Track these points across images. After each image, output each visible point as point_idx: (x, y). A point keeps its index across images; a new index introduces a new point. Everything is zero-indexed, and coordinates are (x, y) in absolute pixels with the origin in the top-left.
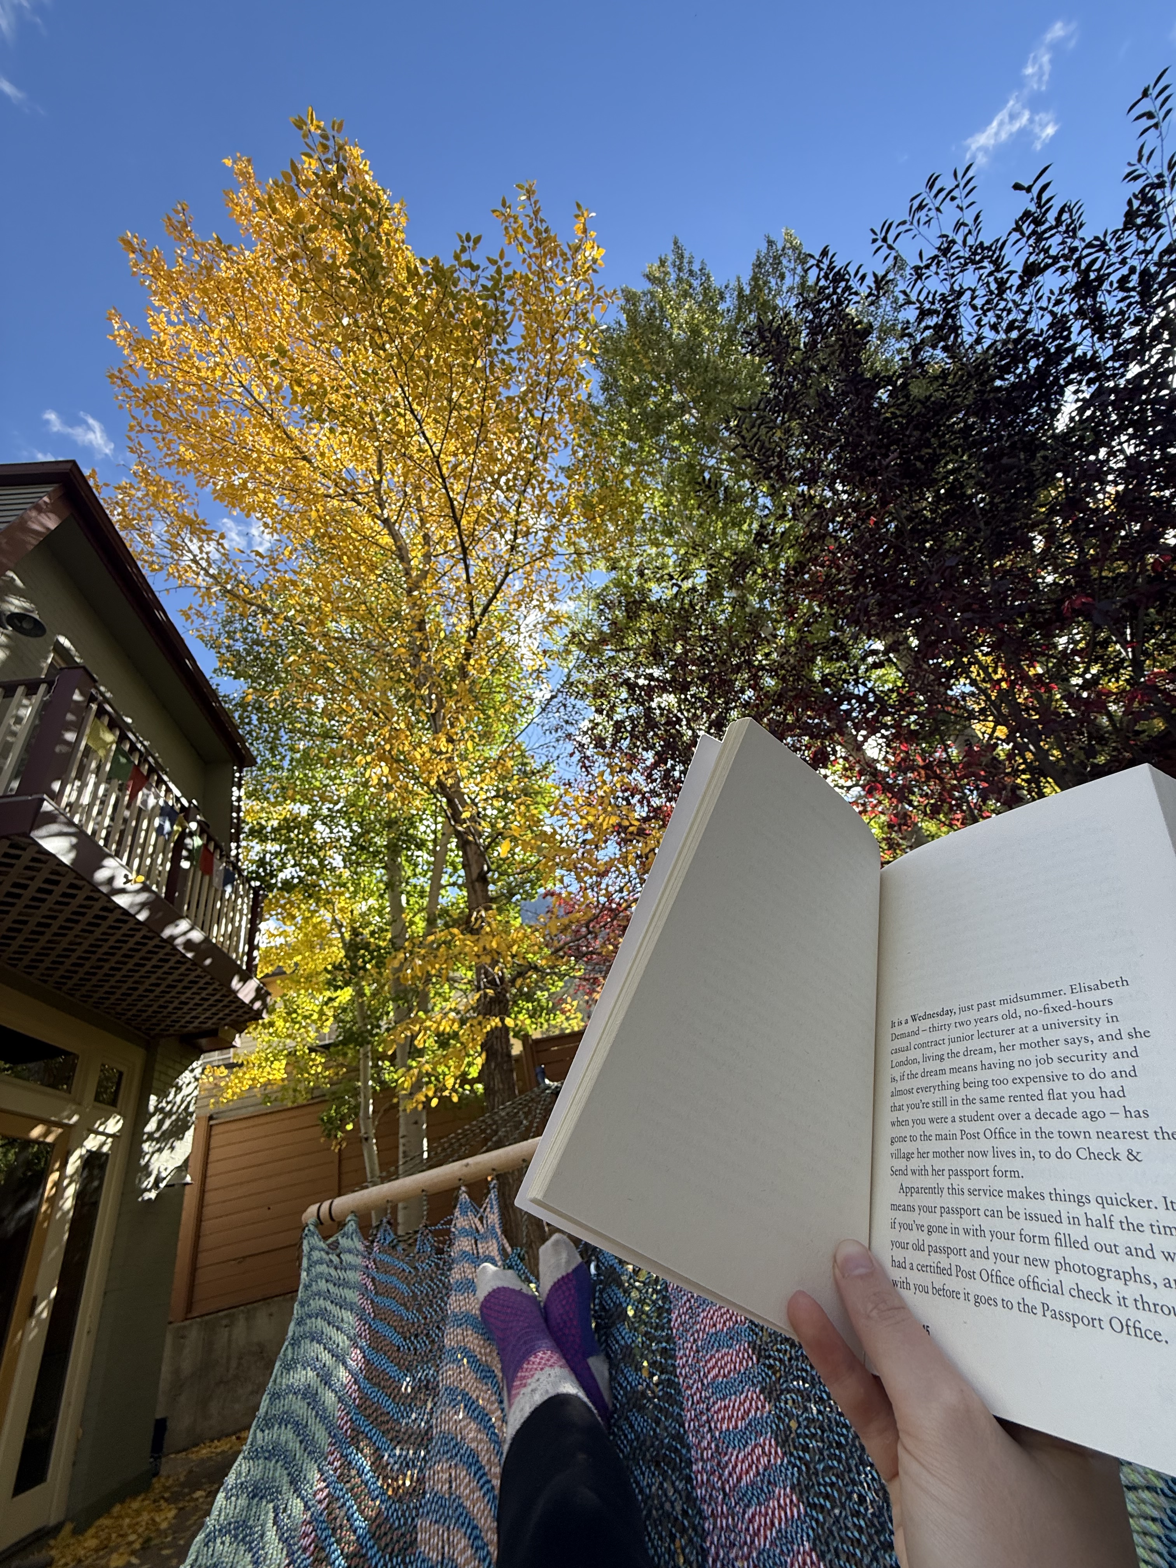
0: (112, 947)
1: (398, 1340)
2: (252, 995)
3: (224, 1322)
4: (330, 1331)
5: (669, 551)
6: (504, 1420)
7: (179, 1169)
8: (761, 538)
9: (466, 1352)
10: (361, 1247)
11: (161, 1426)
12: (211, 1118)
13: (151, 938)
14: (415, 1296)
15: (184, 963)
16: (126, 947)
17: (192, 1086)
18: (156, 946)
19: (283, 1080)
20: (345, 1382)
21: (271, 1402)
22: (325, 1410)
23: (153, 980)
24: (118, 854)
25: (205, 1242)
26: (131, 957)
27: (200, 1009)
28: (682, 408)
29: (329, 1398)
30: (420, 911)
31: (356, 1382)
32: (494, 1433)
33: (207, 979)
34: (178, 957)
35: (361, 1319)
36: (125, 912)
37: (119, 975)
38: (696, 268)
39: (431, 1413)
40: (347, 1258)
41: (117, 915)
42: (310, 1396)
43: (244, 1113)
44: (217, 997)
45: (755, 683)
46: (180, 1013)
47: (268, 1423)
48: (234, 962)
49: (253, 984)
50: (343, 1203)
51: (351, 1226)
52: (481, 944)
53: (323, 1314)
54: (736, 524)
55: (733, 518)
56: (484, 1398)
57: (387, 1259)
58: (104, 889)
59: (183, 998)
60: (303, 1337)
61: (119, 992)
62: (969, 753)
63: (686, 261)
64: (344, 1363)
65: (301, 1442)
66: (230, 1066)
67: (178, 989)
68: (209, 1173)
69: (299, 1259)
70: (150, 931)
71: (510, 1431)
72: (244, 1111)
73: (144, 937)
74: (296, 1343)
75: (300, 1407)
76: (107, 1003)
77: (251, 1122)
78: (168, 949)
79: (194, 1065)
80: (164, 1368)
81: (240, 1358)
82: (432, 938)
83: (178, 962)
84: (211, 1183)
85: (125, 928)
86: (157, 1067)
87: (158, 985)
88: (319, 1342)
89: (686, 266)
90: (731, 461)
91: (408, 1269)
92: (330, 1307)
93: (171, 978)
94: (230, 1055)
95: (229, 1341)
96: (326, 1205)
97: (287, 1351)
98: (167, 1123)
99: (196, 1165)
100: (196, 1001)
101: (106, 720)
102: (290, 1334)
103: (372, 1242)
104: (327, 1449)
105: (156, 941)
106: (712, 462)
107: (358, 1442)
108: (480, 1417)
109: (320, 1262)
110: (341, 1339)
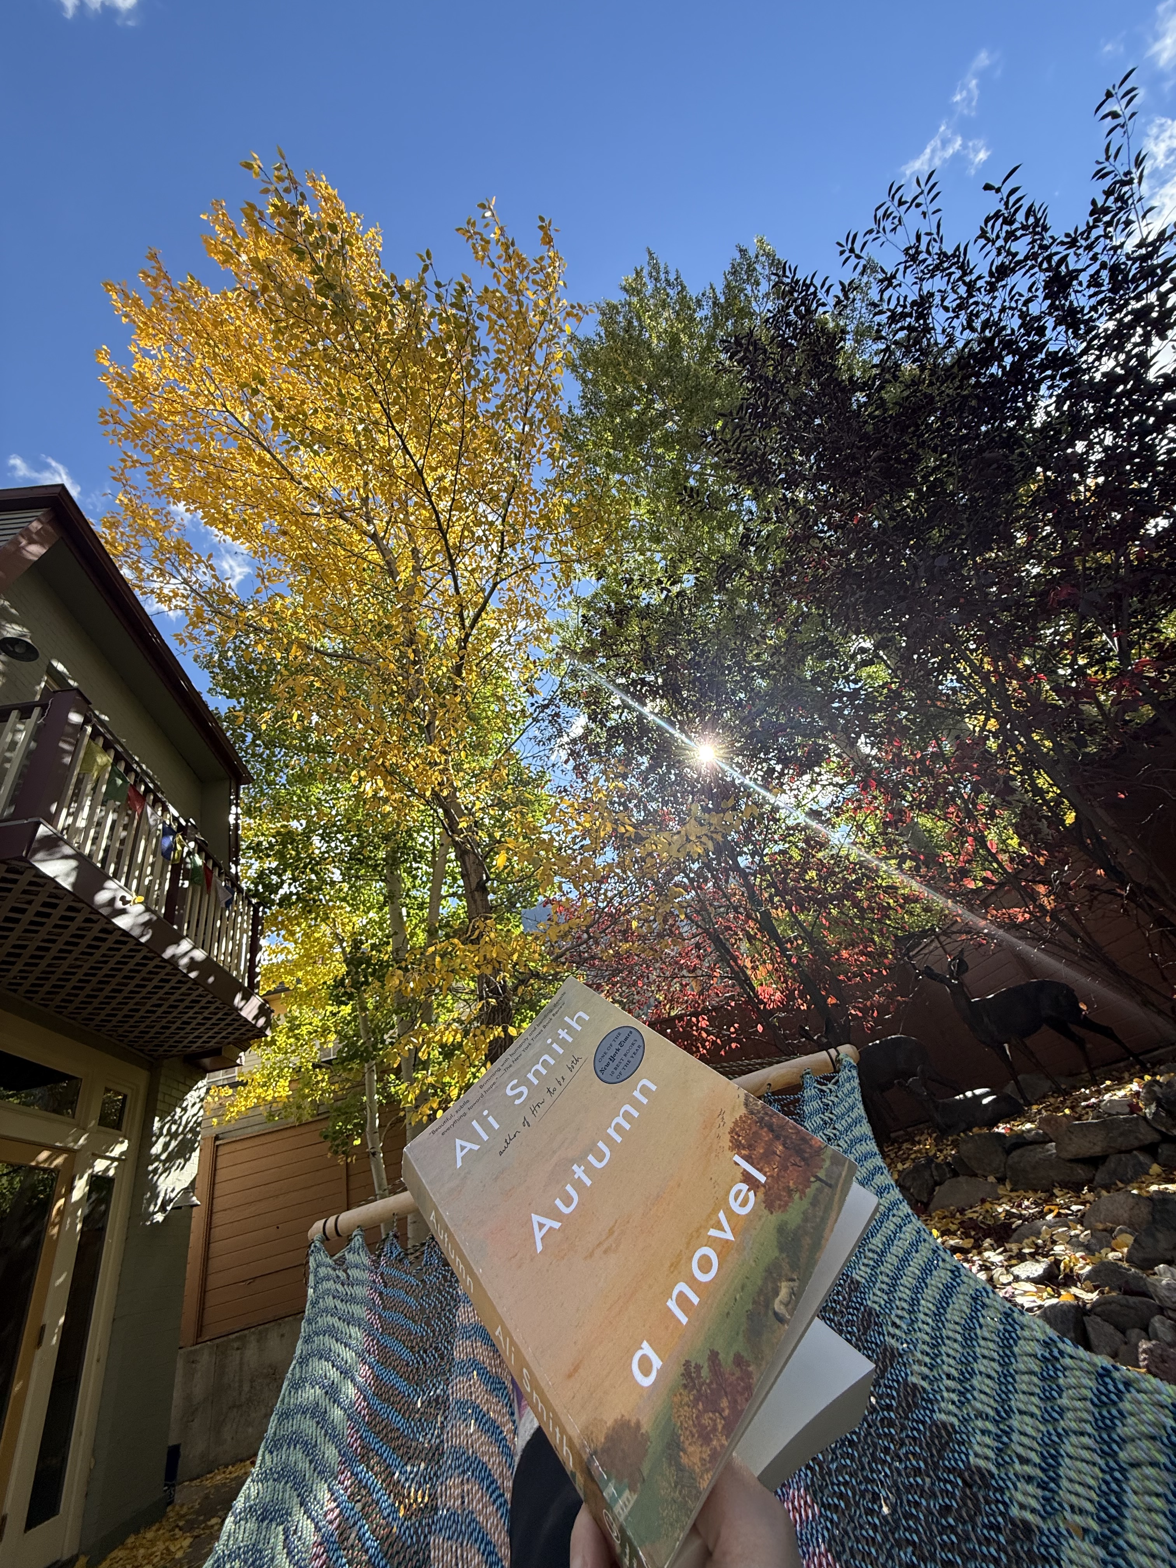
0: (112, 969)
1: (406, 1354)
2: (255, 1012)
3: (236, 1345)
4: (339, 1348)
5: (658, 556)
6: (515, 1432)
7: (186, 1190)
8: (746, 541)
9: (475, 1364)
10: (367, 1261)
11: (174, 1453)
12: (217, 1138)
13: (152, 959)
14: (423, 1310)
15: (185, 983)
16: (126, 968)
17: (198, 1106)
18: (156, 967)
19: (288, 1097)
20: (354, 1399)
21: (279, 1423)
22: (334, 1428)
23: (154, 1001)
24: (116, 875)
25: (214, 1264)
26: (132, 978)
27: (202, 1029)
28: (664, 415)
29: (337, 1414)
30: (421, 922)
31: (365, 1399)
32: (505, 1446)
33: (209, 998)
34: (179, 977)
35: (369, 1335)
36: (125, 933)
37: (120, 998)
38: (672, 278)
39: (442, 1428)
40: (354, 1273)
41: (116, 936)
42: (318, 1413)
43: (249, 1132)
44: (219, 1016)
45: (747, 684)
46: (182, 1033)
47: (275, 1446)
48: (235, 980)
49: (255, 1002)
50: (348, 1218)
51: (357, 1241)
52: (482, 954)
53: (331, 1332)
54: (723, 527)
55: (719, 522)
56: (495, 1410)
57: (395, 1273)
58: (105, 911)
59: (185, 1018)
60: (311, 1355)
61: (121, 1014)
62: (960, 746)
63: (662, 270)
64: (353, 1380)
65: (311, 1462)
66: (234, 1085)
67: (180, 1009)
68: (217, 1194)
69: (306, 1276)
70: (151, 951)
71: (520, 1442)
72: (249, 1130)
73: (145, 958)
74: (304, 1361)
75: (308, 1426)
76: (109, 1026)
77: (257, 1141)
78: (169, 968)
79: (200, 1084)
80: (176, 1395)
81: (252, 1381)
82: (432, 949)
83: (179, 982)
84: (218, 1204)
85: (125, 949)
86: (161, 1088)
87: (160, 1006)
88: (327, 1360)
89: (662, 276)
90: (715, 466)
91: (414, 1281)
92: (338, 1324)
93: (173, 997)
94: (235, 1074)
95: (241, 1364)
96: (332, 1220)
97: (293, 1370)
98: (173, 1144)
99: (203, 1186)
100: (199, 1020)
101: (101, 741)
102: (298, 1352)
103: (379, 1256)
104: (337, 1468)
105: (156, 962)
106: (696, 468)
107: (369, 1460)
108: (491, 1429)
109: (327, 1278)
110: (348, 1355)
